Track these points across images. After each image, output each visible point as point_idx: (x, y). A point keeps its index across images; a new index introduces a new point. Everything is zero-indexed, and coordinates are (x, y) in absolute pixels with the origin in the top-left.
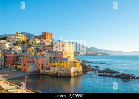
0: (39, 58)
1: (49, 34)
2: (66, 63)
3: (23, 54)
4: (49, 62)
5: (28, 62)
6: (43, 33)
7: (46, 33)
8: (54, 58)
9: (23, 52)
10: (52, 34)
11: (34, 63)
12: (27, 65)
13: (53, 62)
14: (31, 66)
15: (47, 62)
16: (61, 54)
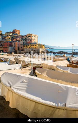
0: (15, 42)
1: (17, 31)
2: (36, 45)
3: (3, 40)
4: (22, 46)
5: (8, 45)
6: (13, 30)
7: (15, 30)
8: (26, 43)
9: (2, 40)
10: (20, 31)
11: (12, 46)
12: (7, 48)
13: (25, 46)
14: (10, 48)
15: (21, 46)
16: (31, 41)
